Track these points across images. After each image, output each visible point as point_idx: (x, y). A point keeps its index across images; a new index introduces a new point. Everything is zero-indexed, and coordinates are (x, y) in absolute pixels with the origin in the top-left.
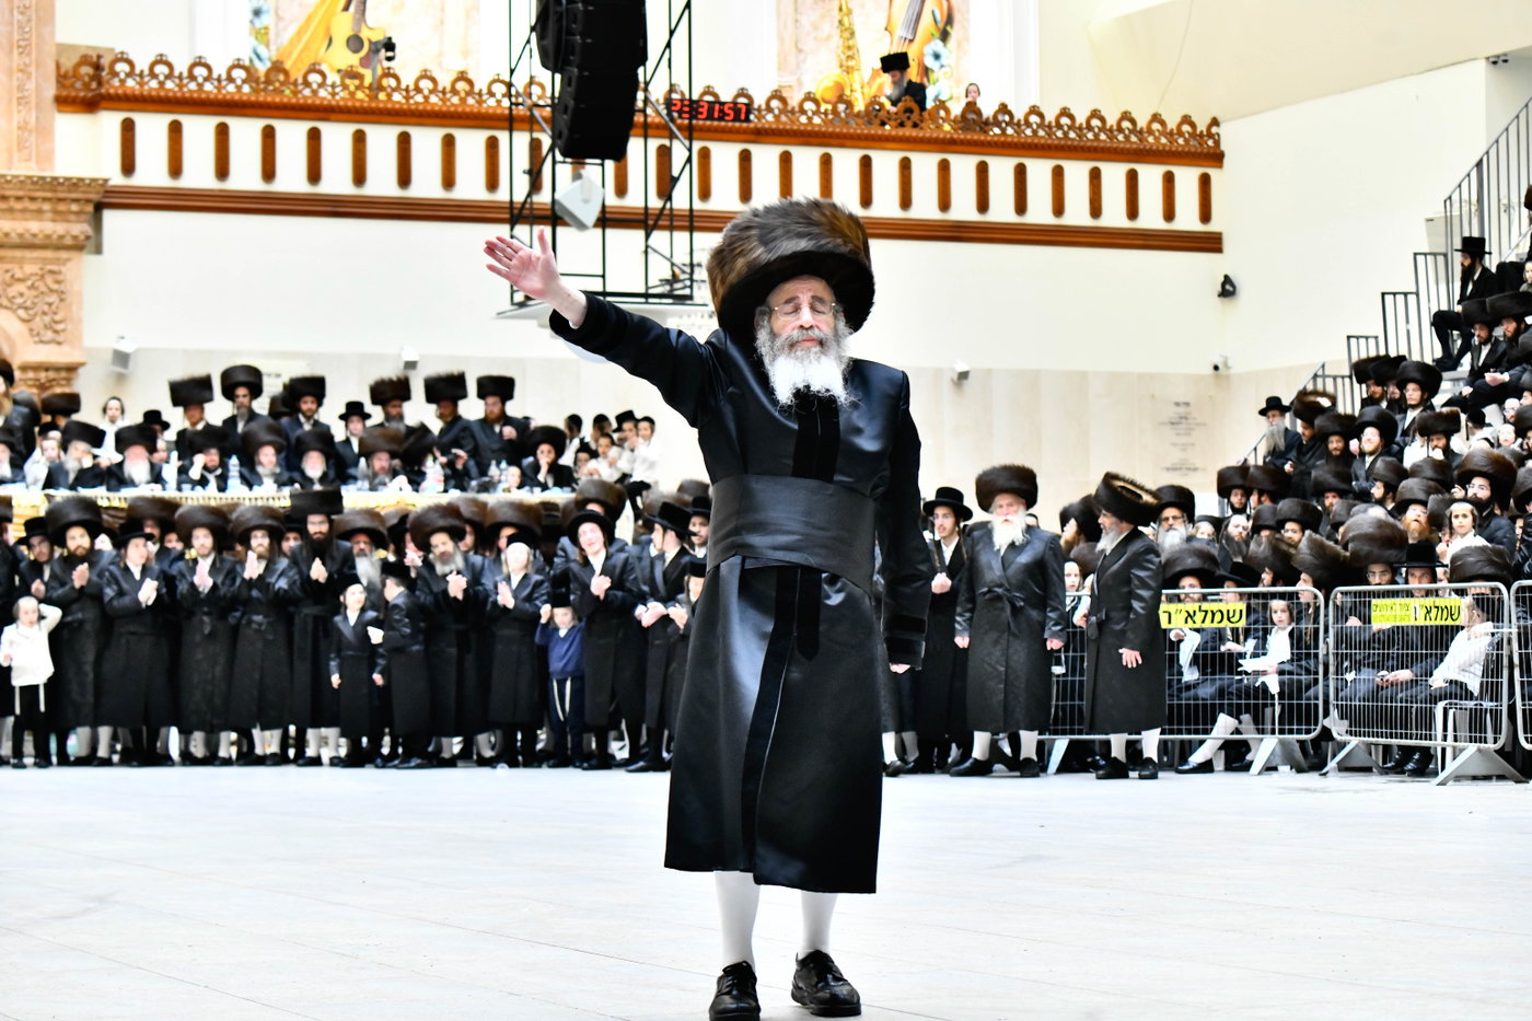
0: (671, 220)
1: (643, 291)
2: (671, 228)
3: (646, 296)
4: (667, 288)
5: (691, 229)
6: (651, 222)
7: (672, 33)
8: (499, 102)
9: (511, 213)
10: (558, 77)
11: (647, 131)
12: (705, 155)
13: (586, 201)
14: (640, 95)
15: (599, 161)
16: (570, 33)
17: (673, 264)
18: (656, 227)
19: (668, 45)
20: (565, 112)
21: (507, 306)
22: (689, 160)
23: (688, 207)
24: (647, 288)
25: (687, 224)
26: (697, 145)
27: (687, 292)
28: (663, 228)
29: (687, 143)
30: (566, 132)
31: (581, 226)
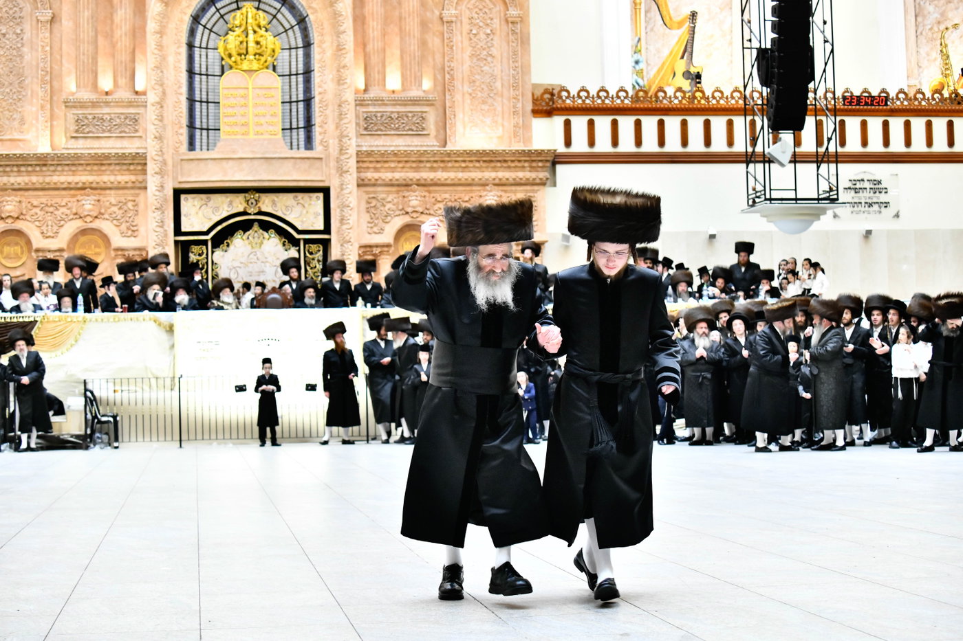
0: (828, 158)
1: (816, 197)
2: (828, 162)
3: (818, 199)
4: (828, 195)
5: (837, 162)
6: (820, 159)
7: (826, 64)
8: (737, 102)
9: (747, 158)
10: (769, 89)
11: (816, 112)
12: (842, 123)
13: (784, 152)
14: (811, 95)
15: (792, 132)
16: (773, 68)
17: (829, 183)
18: (822, 162)
19: (824, 71)
20: (772, 108)
21: (746, 207)
22: (835, 130)
23: (835, 151)
24: (819, 195)
25: (835, 159)
26: (838, 119)
27: (836, 197)
28: (825, 162)
29: (833, 118)
30: (772, 118)
31: (782, 165)
